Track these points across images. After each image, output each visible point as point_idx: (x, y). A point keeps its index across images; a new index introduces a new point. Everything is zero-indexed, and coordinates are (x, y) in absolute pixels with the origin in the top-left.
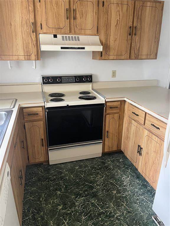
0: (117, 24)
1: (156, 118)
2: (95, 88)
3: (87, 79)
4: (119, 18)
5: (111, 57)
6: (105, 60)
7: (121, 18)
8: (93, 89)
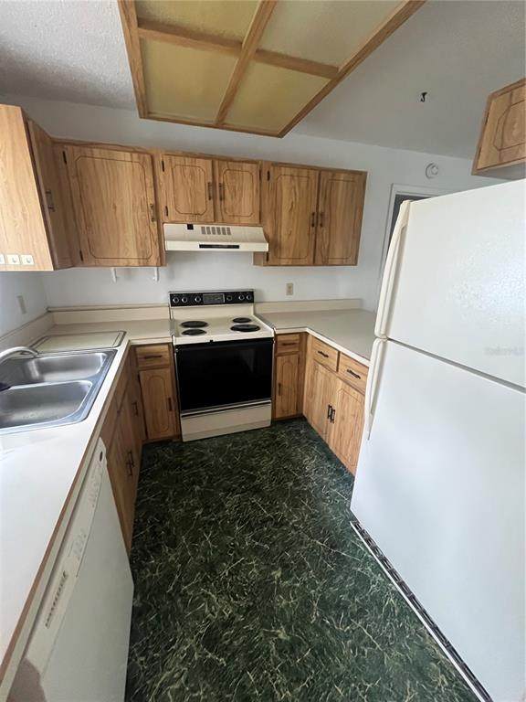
0: (292, 208)
3: (245, 297)
4: (295, 199)
5: (284, 262)
6: (275, 266)
7: (298, 198)
8: (255, 314)
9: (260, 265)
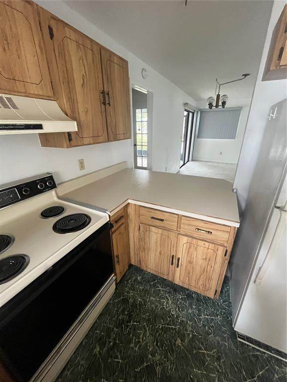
0: (84, 82)
1: (202, 220)
2: (60, 194)
3: (46, 183)
4: (85, 73)
5: (86, 141)
6: (78, 146)
7: (87, 73)
8: (59, 197)
9: (62, 147)
